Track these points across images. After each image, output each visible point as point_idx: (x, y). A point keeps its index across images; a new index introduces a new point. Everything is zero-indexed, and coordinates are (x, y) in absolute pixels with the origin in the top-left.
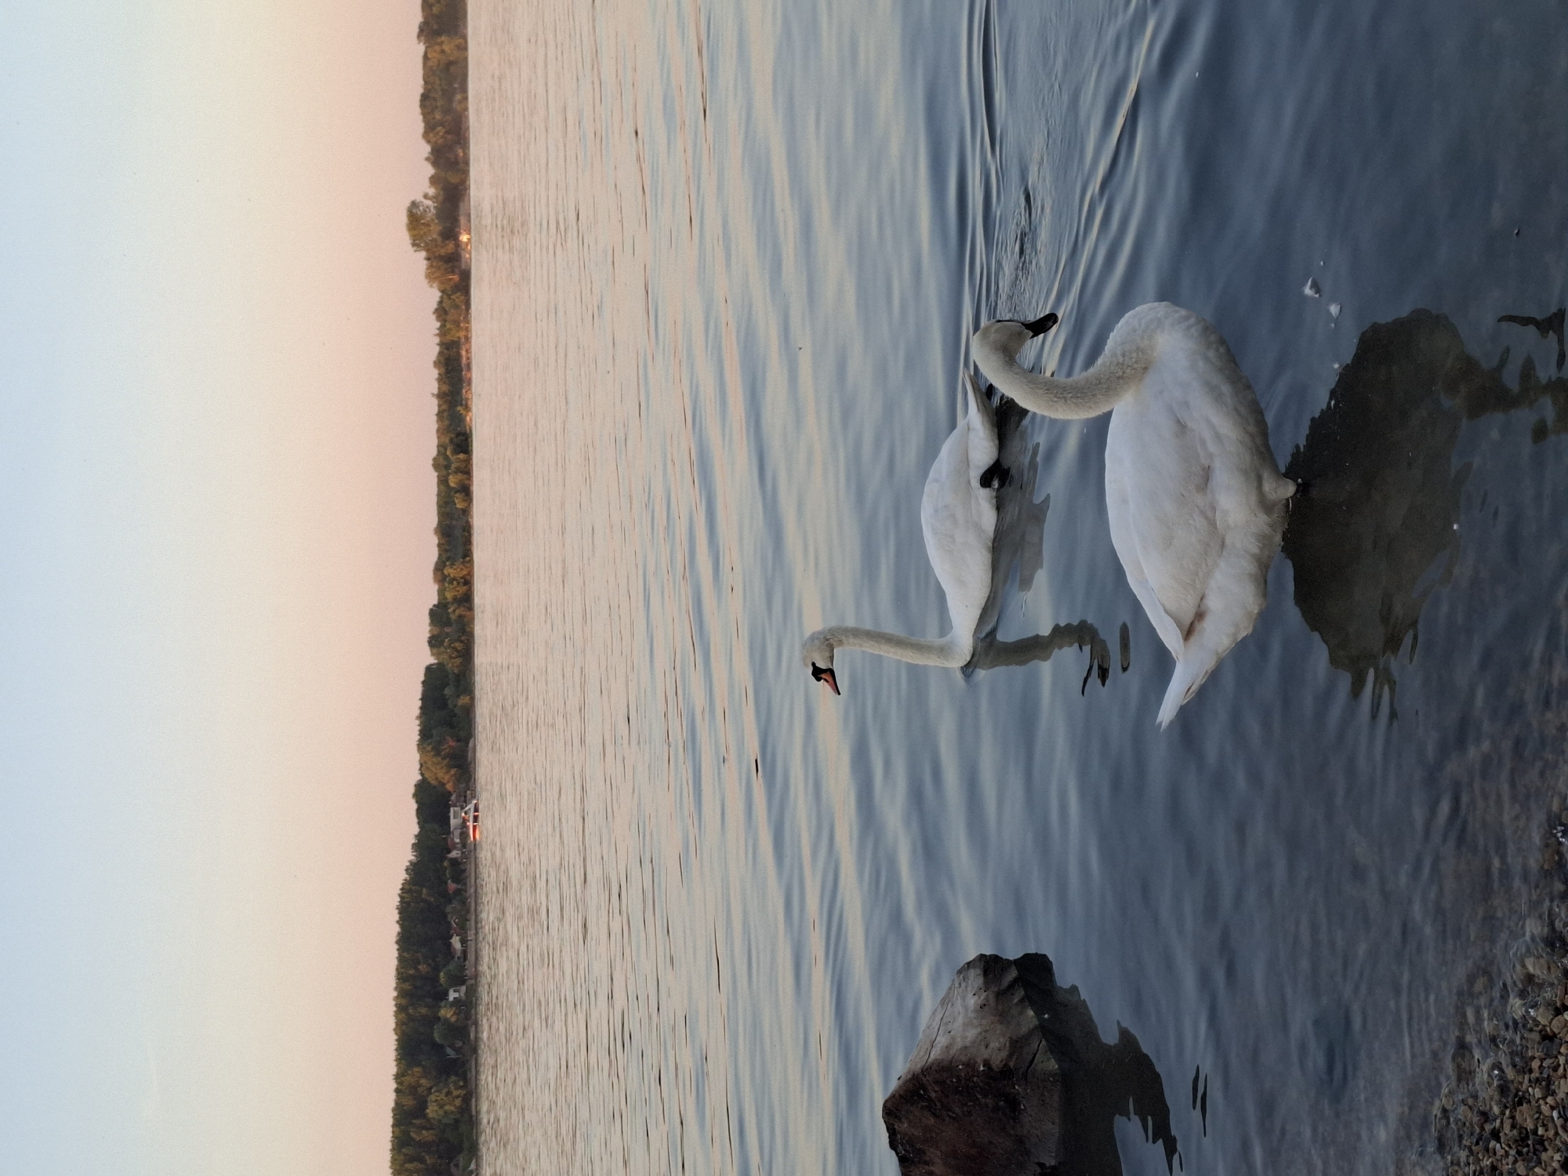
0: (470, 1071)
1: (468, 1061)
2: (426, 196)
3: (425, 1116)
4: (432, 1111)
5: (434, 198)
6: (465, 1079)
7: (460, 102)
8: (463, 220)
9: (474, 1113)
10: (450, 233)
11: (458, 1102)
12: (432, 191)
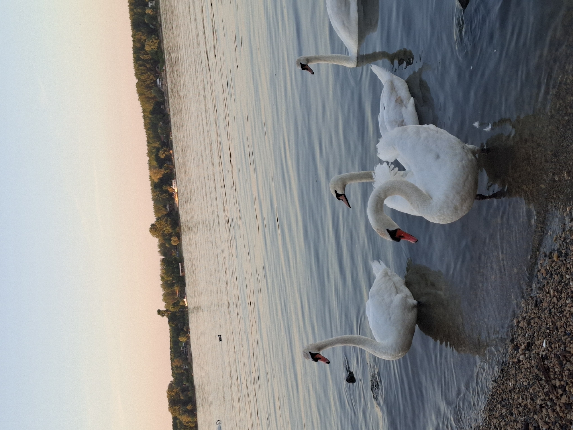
0: (160, 33)
1: (158, 29)
3: (144, 50)
4: (147, 48)
6: (158, 36)
9: (162, 49)
11: (156, 45)
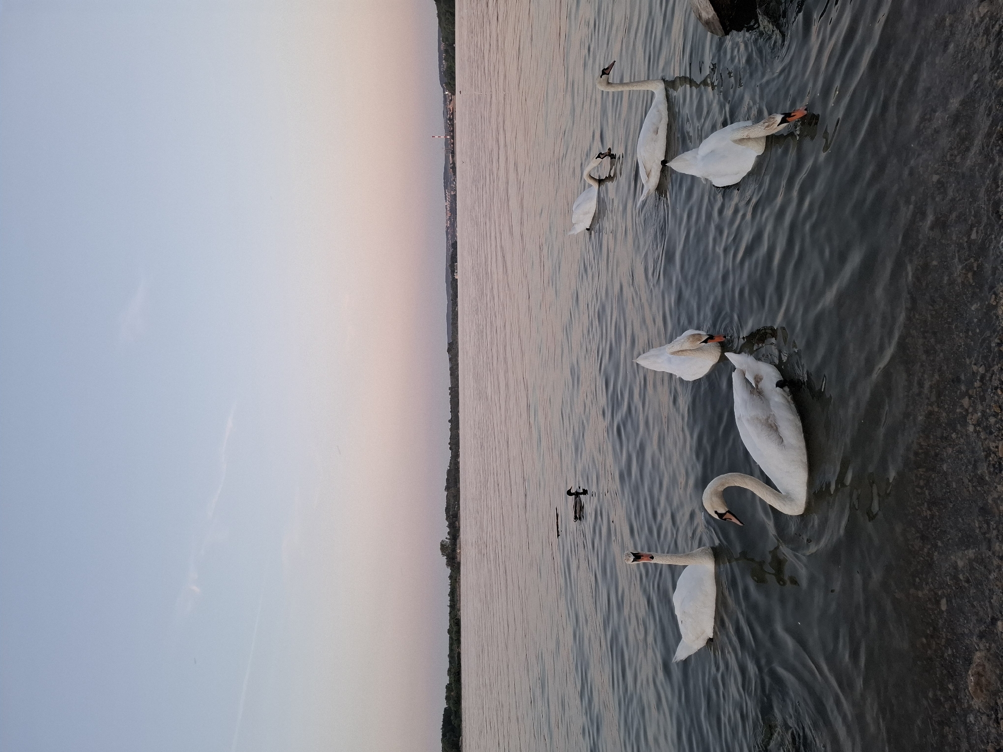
2: (446, 538)
5: (449, 539)
7: (457, 508)
8: (458, 546)
10: (454, 550)
12: (448, 537)
